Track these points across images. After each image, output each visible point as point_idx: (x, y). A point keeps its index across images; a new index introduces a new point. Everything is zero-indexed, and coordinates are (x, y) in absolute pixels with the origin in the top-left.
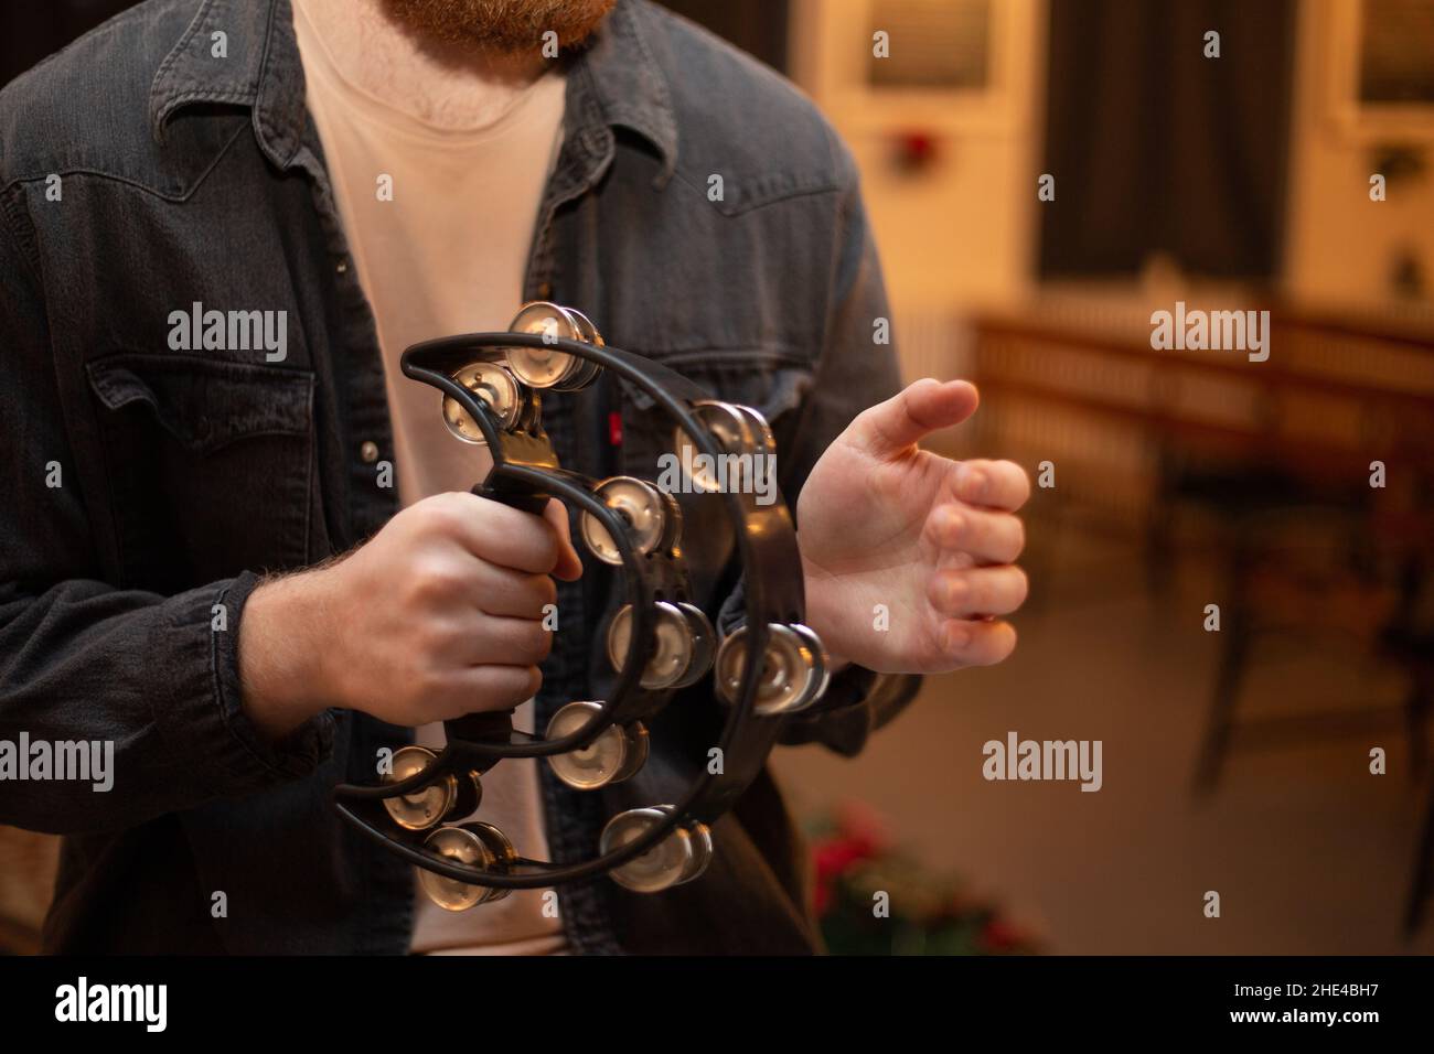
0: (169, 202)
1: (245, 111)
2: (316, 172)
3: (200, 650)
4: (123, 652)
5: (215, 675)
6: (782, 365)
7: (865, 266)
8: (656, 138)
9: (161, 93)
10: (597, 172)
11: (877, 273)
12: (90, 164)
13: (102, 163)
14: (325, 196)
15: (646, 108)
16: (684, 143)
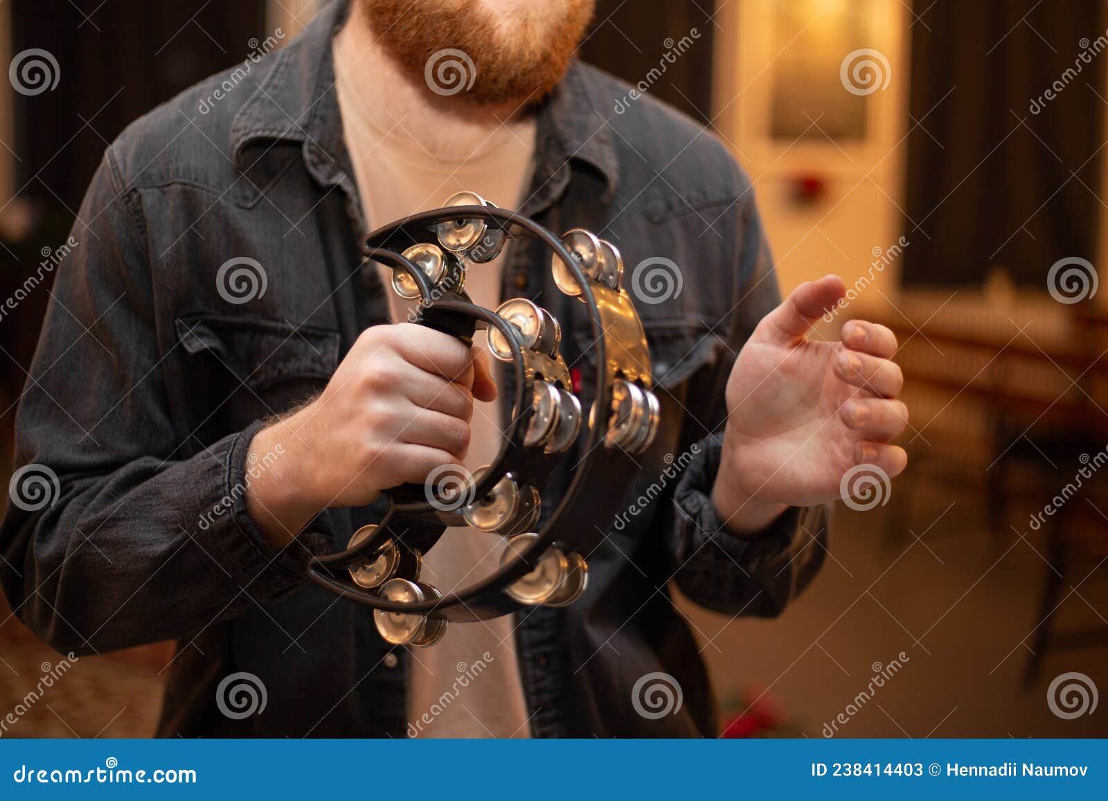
0: (240, 207)
1: (298, 145)
2: (348, 188)
3: (218, 470)
4: (169, 483)
5: (227, 485)
6: (700, 331)
7: (762, 259)
8: (599, 165)
9: (239, 130)
10: (557, 191)
11: (770, 265)
12: (184, 177)
13: (193, 177)
14: (354, 206)
15: (594, 146)
16: (623, 170)
